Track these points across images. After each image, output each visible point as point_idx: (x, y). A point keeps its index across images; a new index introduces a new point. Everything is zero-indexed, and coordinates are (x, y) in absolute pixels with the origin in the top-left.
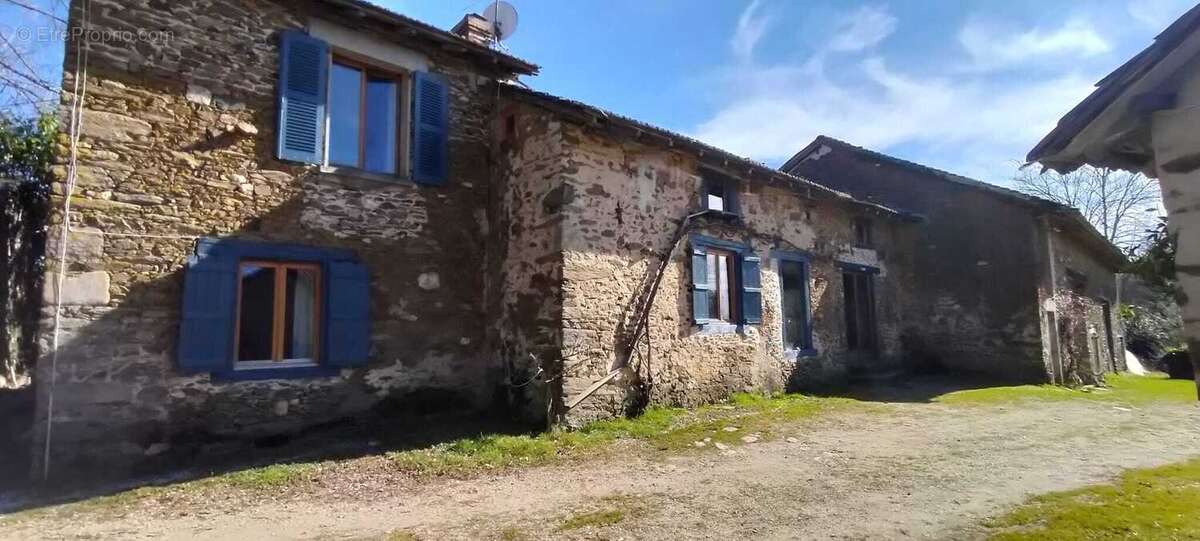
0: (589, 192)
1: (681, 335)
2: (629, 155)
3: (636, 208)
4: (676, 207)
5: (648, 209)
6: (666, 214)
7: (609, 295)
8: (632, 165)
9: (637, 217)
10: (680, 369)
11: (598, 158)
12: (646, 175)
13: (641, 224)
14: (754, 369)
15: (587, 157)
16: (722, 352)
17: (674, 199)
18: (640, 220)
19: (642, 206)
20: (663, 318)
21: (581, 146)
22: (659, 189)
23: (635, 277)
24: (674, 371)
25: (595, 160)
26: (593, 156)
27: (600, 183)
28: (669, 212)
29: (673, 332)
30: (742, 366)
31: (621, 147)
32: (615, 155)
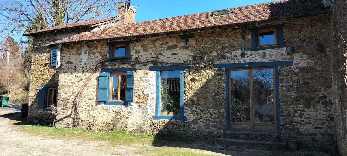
0: (67, 63)
1: (96, 105)
2: (79, 49)
3: (81, 65)
4: (95, 61)
5: (85, 64)
6: (91, 64)
7: (70, 92)
8: (80, 51)
9: (81, 68)
10: (94, 117)
11: (69, 53)
12: (84, 53)
13: (82, 69)
14: (130, 122)
15: (66, 54)
16: (115, 112)
17: (94, 58)
18: (82, 68)
19: (83, 63)
20: (88, 99)
21: (65, 51)
22: (89, 56)
23: (79, 86)
24: (91, 117)
25: (69, 54)
26: (68, 53)
27: (70, 60)
28: (93, 63)
29: (92, 104)
30: (123, 120)
31: (77, 47)
32: (75, 51)
